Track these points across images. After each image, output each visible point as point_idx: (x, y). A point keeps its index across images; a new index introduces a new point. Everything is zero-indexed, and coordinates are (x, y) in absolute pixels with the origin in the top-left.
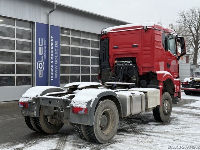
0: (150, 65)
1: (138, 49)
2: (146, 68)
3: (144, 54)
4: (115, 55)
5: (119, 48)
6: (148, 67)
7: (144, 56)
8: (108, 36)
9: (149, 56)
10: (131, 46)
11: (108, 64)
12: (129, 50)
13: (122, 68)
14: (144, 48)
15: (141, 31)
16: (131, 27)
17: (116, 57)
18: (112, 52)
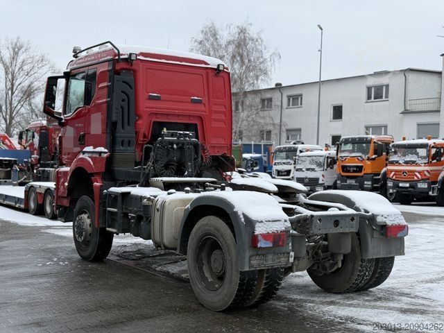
0: (224, 143)
1: (200, 107)
2: (215, 147)
3: (215, 120)
4: (152, 114)
5: (163, 100)
6: (219, 147)
7: (215, 124)
8: (133, 67)
9: (222, 125)
10: (189, 99)
11: (133, 135)
12: (184, 108)
13: (175, 146)
14: (215, 108)
15: (207, 73)
16: (182, 58)
17: (154, 120)
18: (147, 108)
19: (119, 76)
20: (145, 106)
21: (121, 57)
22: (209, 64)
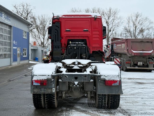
0: (99, 46)
1: (88, 33)
2: (95, 48)
3: (94, 37)
4: (67, 37)
5: (72, 31)
6: (97, 48)
7: (94, 39)
8: (60, 21)
9: (98, 39)
10: (82, 30)
11: (60, 44)
12: (80, 33)
13: (75, 48)
14: (94, 33)
15: (91, 20)
16: (81, 15)
17: (68, 39)
18: (65, 34)
19: (54, 24)
20: (64, 34)
21: (54, 18)
22: (92, 16)
